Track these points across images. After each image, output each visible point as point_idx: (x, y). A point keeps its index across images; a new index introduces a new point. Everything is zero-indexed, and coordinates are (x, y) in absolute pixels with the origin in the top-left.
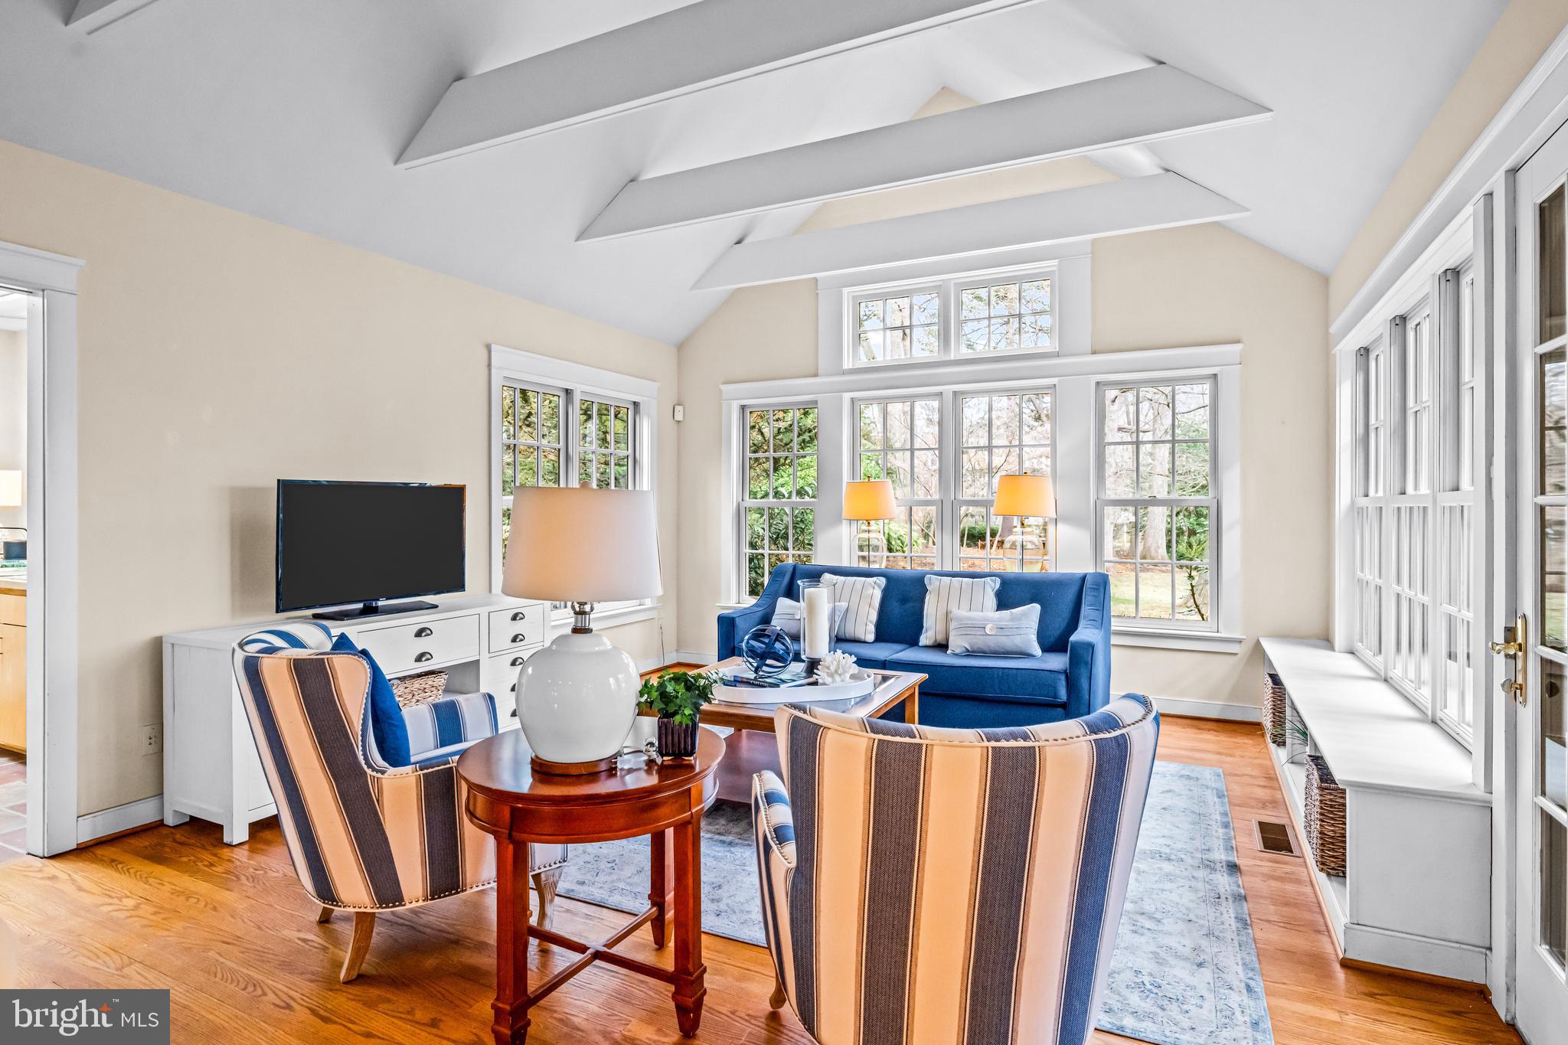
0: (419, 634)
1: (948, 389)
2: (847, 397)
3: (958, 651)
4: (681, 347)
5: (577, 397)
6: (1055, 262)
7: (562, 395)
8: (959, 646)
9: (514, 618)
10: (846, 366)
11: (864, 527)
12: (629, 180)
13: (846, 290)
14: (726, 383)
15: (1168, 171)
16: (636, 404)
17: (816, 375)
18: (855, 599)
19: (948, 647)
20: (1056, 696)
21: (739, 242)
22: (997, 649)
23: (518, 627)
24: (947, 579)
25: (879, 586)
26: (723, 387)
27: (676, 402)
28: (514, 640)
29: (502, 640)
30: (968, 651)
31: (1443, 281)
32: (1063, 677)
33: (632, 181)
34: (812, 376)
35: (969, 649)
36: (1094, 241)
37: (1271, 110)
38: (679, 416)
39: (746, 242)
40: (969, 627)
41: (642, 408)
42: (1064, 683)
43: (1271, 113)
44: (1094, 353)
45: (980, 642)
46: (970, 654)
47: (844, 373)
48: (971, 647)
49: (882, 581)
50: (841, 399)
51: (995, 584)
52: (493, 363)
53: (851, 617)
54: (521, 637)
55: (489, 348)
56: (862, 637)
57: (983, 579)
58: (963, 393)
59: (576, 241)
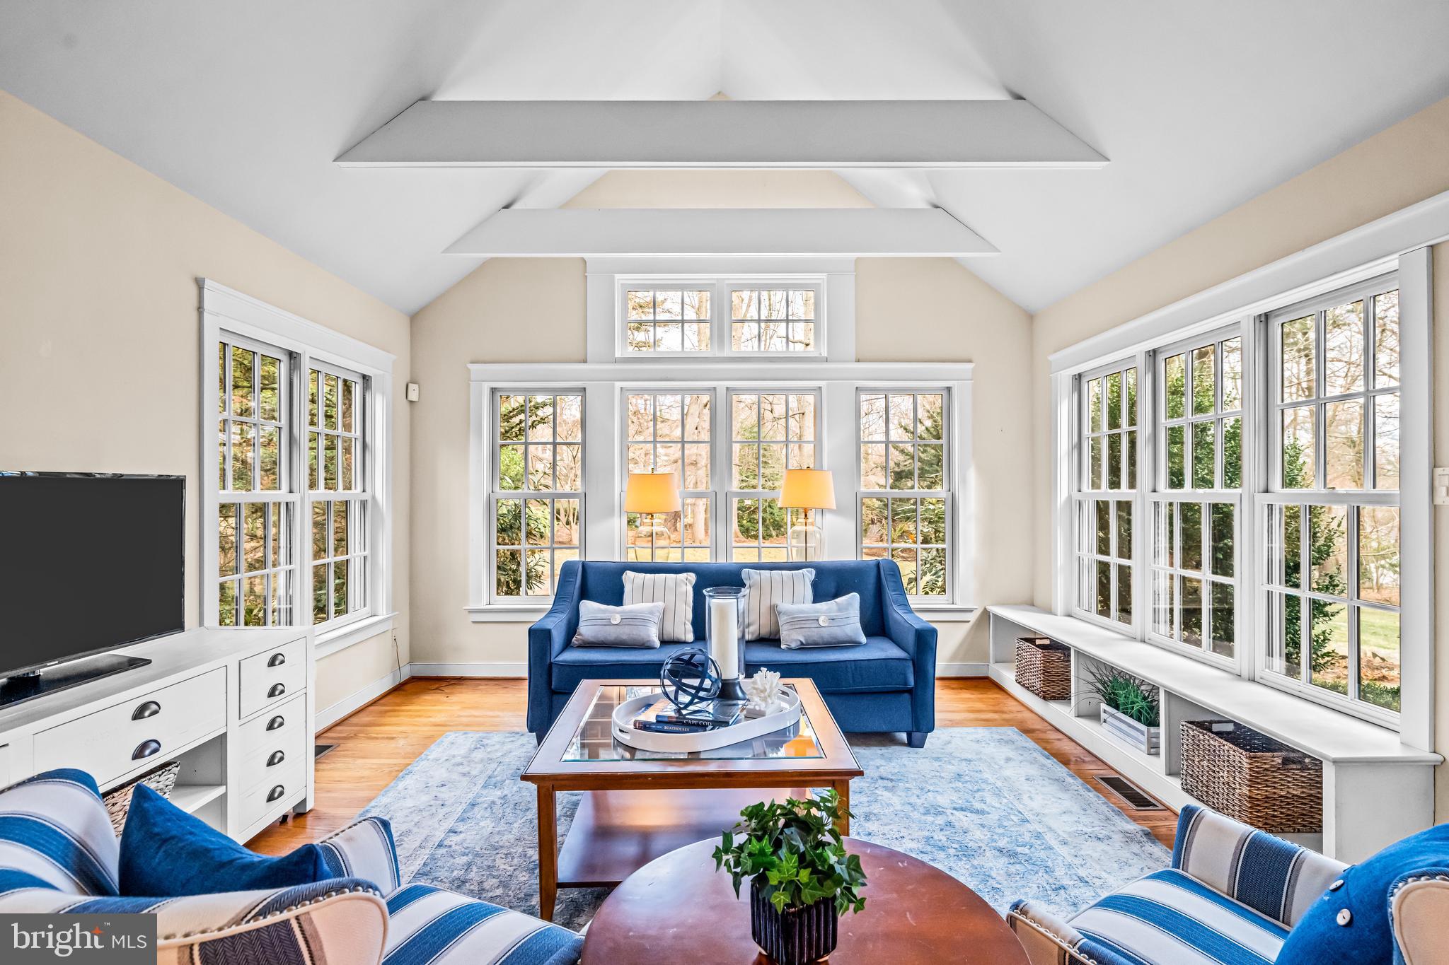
0: (139, 714)
1: (721, 385)
2: (618, 385)
3: (793, 645)
4: (415, 318)
5: (306, 365)
6: (824, 276)
7: (285, 358)
8: (796, 640)
9: (272, 663)
10: (618, 354)
11: (648, 521)
12: (420, 97)
13: (617, 276)
14: (472, 362)
15: (937, 207)
16: (365, 378)
17: (585, 361)
18: (670, 597)
19: (779, 640)
20: (906, 683)
21: (507, 207)
22: (830, 640)
23: (277, 674)
24: (766, 573)
25: (690, 582)
26: (473, 367)
27: (408, 379)
28: (272, 694)
29: (256, 697)
30: (802, 643)
31: (1257, 322)
32: (910, 664)
33: (423, 99)
34: (580, 362)
35: (804, 642)
36: (858, 259)
37: (1109, 160)
38: (413, 396)
39: (515, 207)
40: (797, 622)
41: (374, 383)
42: (912, 669)
43: (1108, 163)
44: (858, 361)
45: (814, 634)
46: (803, 648)
47: (616, 361)
48: (806, 640)
49: (692, 577)
50: (613, 386)
51: (810, 575)
52: (206, 305)
53: (669, 618)
54: (280, 688)
55: (200, 284)
56: (682, 638)
57: (800, 571)
58: (734, 389)
59: (334, 161)
